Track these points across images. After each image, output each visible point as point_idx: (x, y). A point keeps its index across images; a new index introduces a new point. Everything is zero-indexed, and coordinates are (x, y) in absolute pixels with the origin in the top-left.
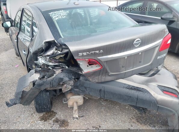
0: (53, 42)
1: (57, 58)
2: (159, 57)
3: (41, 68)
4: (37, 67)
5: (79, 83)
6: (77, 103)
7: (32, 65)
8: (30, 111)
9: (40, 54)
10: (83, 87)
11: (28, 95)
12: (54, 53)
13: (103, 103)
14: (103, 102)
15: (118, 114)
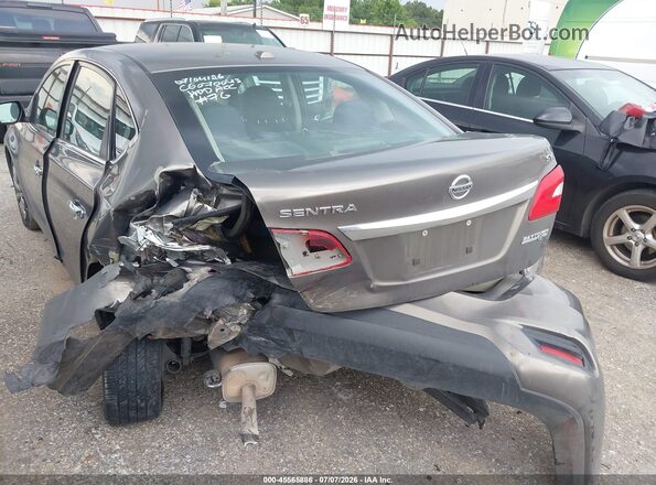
0: (189, 174)
1: (200, 228)
2: (526, 240)
3: (139, 262)
4: (123, 257)
5: (267, 318)
6: (253, 387)
7: (106, 252)
8: (80, 420)
9: (141, 214)
10: (281, 329)
11: (85, 354)
12: (191, 209)
13: (340, 395)
14: (340, 390)
15: (393, 431)
